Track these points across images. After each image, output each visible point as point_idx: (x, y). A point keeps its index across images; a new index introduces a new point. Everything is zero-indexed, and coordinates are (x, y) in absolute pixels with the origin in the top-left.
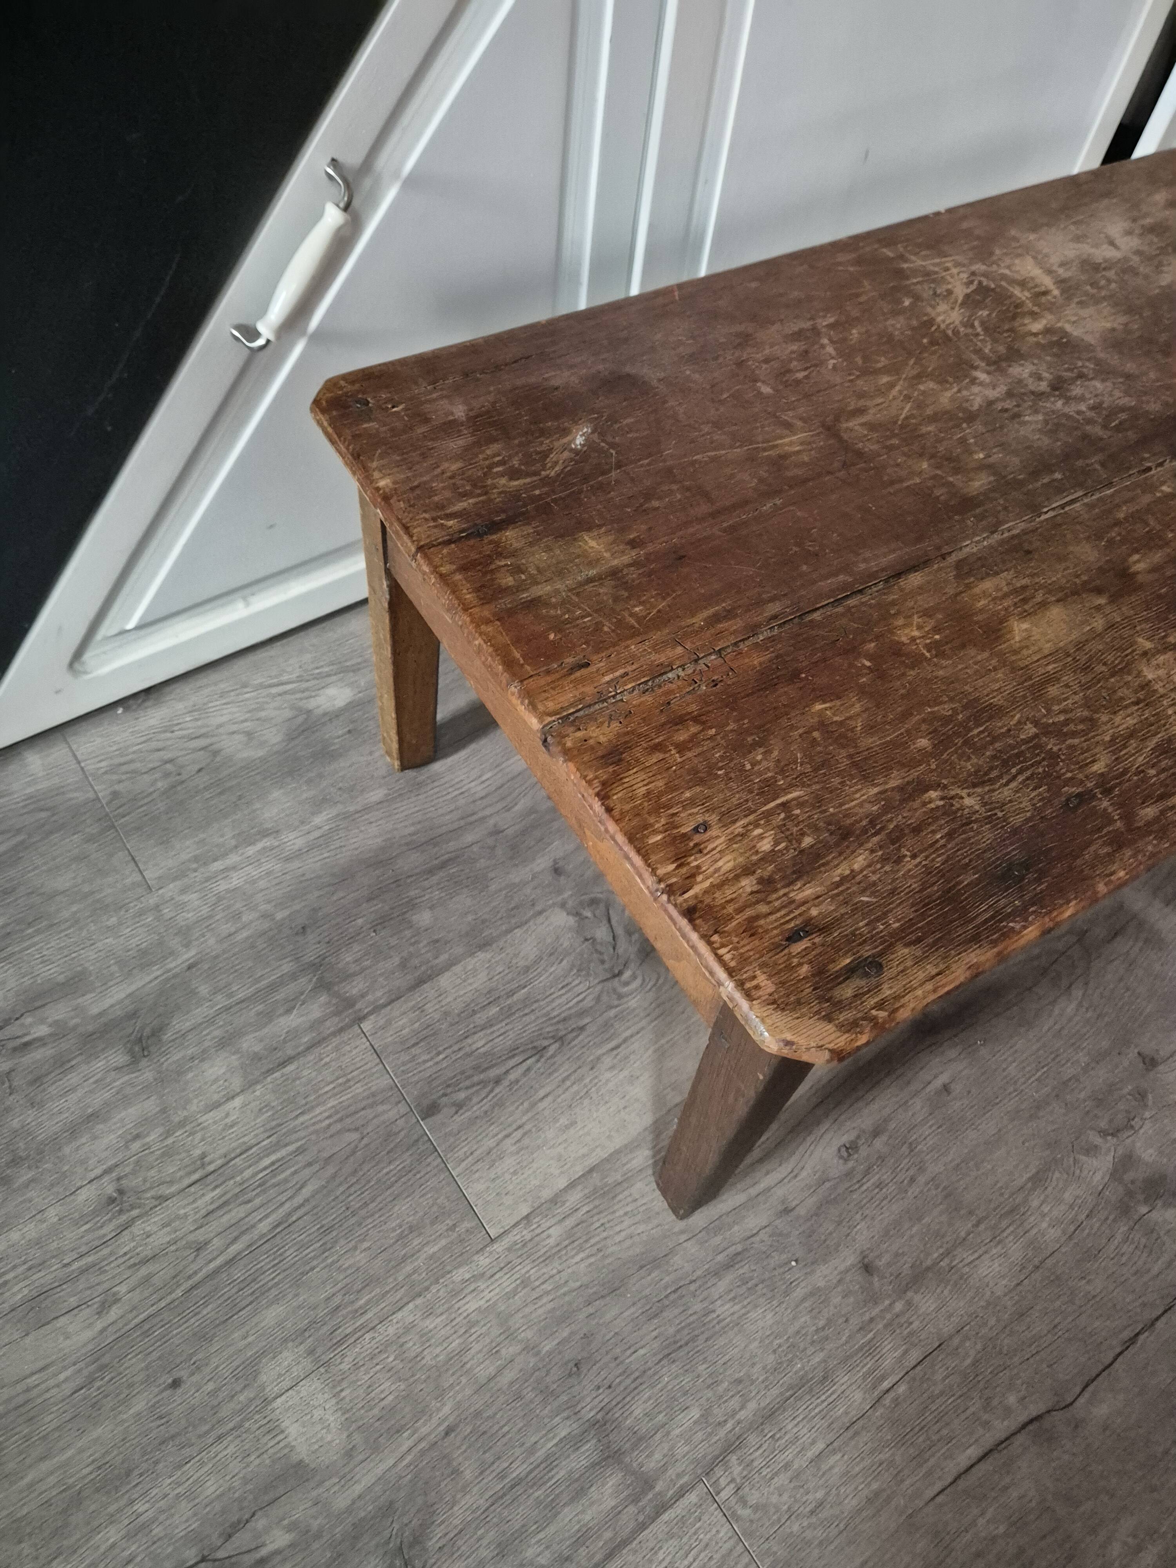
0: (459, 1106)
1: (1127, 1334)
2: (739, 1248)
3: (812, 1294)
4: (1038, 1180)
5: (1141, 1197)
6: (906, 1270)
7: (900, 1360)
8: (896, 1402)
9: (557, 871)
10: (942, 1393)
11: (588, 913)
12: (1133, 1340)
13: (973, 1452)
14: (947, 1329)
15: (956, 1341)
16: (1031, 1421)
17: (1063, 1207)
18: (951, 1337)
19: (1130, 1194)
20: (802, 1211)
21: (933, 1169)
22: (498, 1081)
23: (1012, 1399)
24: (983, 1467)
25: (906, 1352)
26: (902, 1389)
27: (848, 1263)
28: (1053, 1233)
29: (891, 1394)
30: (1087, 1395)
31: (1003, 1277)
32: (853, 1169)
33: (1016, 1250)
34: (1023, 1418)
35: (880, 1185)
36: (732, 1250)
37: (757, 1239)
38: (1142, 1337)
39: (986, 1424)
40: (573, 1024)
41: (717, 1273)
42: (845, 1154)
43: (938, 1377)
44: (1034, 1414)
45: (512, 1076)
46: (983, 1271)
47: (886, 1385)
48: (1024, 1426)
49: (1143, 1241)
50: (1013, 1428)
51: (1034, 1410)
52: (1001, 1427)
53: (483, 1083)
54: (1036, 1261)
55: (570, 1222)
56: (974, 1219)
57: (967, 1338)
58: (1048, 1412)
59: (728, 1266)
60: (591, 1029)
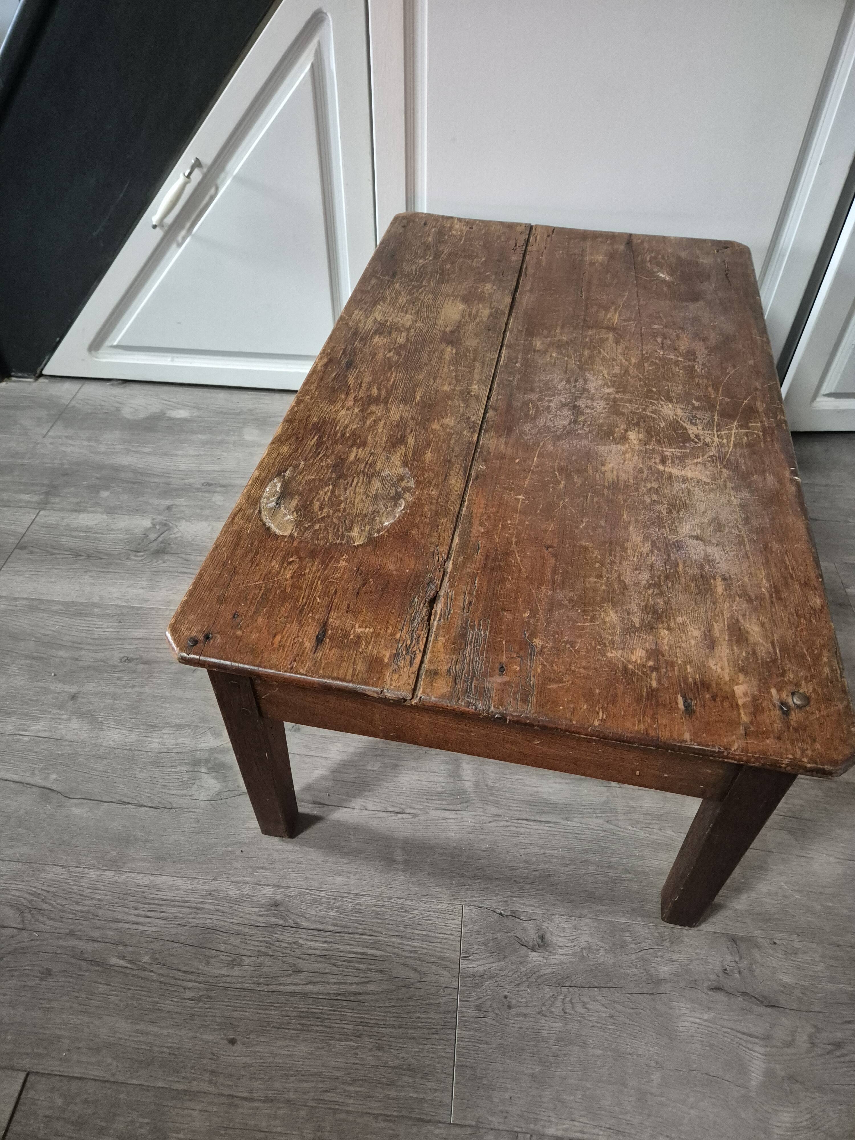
0: (32, 552)
1: (126, 799)
2: (45, 656)
3: (45, 688)
4: (179, 727)
5: (210, 765)
6: (84, 710)
7: (38, 731)
8: (18, 740)
9: (169, 508)
10: (36, 752)
11: (158, 527)
12: (125, 803)
13: (16, 777)
14: (68, 737)
15: (66, 743)
16: (48, 789)
17: (173, 742)
18: (66, 740)
19: (207, 761)
20: (81, 663)
21: (147, 689)
22: (52, 554)
23: (54, 776)
24: (13, 785)
25: (45, 730)
26: (26, 739)
27: (71, 690)
28: (155, 746)
29: (21, 737)
30: (80, 801)
31: (113, 741)
32: (118, 666)
33: (133, 737)
34: (48, 785)
35: (119, 679)
36: (42, 655)
37: (54, 658)
38: (130, 806)
39: (33, 774)
40: (100, 555)
41: (27, 657)
42: (123, 660)
43: (43, 747)
44: (54, 788)
45: (58, 556)
46: (110, 734)
47: (23, 733)
48: (44, 788)
49: (186, 779)
50: (39, 784)
51: (54, 787)
52: (37, 780)
53: (48, 552)
54: (133, 748)
55: (11, 608)
56: (134, 716)
57: (70, 746)
58: (58, 792)
59: (34, 658)
60: (104, 561)
